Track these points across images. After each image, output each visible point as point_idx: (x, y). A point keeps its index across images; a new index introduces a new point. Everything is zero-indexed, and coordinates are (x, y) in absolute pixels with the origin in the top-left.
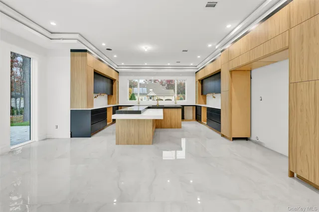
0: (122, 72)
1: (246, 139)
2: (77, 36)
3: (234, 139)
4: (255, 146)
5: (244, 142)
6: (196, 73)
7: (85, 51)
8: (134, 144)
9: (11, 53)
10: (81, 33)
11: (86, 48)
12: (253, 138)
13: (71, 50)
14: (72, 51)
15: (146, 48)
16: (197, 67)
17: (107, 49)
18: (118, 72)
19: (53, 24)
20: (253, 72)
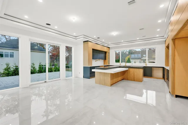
0: (111, 47)
2: (83, 36)
6: (165, 41)
7: (88, 41)
8: (102, 85)
9: (66, 47)
10: (84, 35)
11: (88, 40)
14: (84, 42)
15: (114, 34)
16: (164, 37)
18: (109, 48)
19: (75, 34)
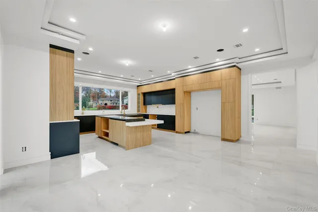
1: (189, 132)
2: (83, 38)
3: (186, 133)
4: (193, 134)
5: (188, 134)
6: (138, 86)
7: (72, 52)
12: (192, 131)
13: (50, 45)
16: (142, 82)
17: (83, 53)
20: (192, 93)
